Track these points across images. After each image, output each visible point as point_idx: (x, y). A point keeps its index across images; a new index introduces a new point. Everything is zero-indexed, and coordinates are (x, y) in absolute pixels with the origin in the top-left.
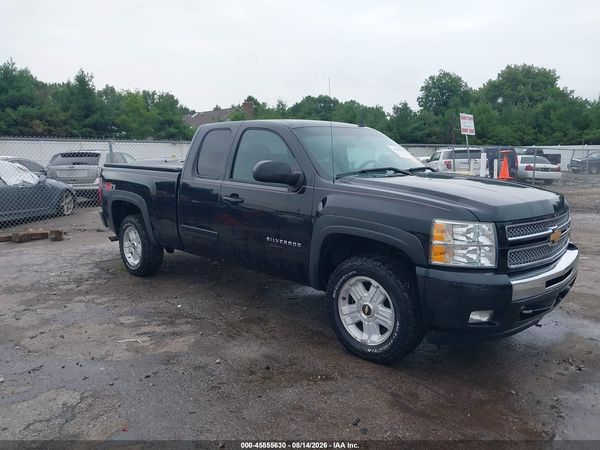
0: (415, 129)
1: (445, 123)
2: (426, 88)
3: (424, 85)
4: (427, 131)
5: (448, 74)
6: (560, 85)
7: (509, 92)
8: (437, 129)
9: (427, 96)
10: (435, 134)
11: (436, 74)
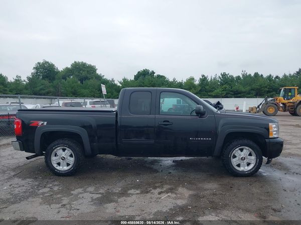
0: (41, 89)
1: (55, 87)
2: (36, 68)
3: (35, 66)
4: (47, 91)
5: (48, 62)
6: (98, 72)
7: (77, 73)
8: (52, 90)
9: (37, 73)
10: (51, 92)
11: (41, 62)
